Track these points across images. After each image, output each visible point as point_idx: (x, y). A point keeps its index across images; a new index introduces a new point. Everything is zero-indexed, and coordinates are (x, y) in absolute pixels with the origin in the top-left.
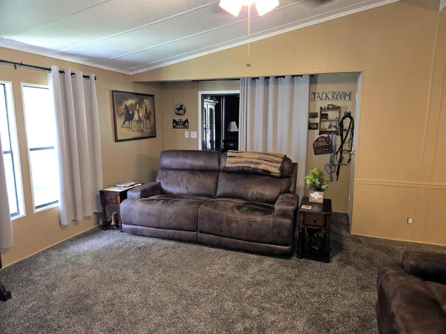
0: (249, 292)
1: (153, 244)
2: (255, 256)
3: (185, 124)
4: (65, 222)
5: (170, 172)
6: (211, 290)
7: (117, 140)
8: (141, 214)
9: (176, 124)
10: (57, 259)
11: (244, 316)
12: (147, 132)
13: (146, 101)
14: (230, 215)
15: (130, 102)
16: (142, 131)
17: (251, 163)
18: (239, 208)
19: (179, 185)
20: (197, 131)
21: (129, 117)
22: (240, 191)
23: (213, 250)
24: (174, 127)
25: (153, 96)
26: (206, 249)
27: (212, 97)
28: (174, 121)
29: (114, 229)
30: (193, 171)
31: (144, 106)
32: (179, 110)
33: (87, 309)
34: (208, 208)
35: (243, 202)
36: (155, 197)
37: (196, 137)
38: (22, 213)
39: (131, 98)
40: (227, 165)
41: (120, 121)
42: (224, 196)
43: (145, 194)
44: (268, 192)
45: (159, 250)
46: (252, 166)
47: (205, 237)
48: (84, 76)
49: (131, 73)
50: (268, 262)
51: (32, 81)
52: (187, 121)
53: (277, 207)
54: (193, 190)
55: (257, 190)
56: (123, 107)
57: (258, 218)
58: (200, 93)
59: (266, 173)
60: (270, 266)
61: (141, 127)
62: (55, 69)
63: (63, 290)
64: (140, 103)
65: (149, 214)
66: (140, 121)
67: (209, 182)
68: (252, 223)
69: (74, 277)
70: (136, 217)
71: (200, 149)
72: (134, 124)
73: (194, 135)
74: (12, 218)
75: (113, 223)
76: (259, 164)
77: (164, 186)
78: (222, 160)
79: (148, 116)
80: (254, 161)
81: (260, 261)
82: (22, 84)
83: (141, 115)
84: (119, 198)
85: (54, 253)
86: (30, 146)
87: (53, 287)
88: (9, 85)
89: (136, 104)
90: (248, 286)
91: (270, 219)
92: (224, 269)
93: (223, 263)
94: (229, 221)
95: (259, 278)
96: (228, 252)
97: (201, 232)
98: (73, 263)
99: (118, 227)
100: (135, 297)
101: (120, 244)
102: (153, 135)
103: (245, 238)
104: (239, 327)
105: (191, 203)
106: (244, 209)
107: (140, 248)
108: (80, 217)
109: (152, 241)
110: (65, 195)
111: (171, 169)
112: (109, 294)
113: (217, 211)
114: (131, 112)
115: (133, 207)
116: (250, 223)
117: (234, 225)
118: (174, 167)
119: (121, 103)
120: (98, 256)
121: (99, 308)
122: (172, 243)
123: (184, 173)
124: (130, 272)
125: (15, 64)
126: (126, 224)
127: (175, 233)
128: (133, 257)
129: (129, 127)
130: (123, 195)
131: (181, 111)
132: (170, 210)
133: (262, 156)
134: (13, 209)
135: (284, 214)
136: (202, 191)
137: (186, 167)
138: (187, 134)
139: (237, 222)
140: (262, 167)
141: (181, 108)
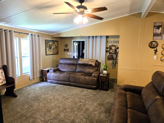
1: (57, 86)
2: (86, 89)
3: (68, 50)
4: (31, 79)
5: (62, 65)
7: (46, 55)
8: (53, 76)
9: (65, 50)
10: (29, 88)
11: (80, 102)
12: (56, 52)
13: (56, 43)
14: (79, 77)
15: (51, 43)
16: (54, 52)
17: (87, 62)
18: (82, 75)
19: (65, 68)
20: (71, 52)
21: (50, 48)
22: (83, 70)
23: (74, 87)
24: (64, 51)
25: (58, 41)
26: (72, 87)
28: (64, 49)
29: (45, 81)
30: (69, 64)
31: (55, 44)
32: (66, 46)
34: (73, 75)
35: (83, 73)
36: (57, 72)
37: (71, 54)
38: (19, 75)
39: (51, 42)
40: (79, 63)
41: (47, 49)
42: (78, 72)
43: (55, 71)
44: (91, 71)
45: (58, 87)
46: (87, 63)
47: (72, 83)
48: (38, 36)
49: (51, 34)
50: (90, 90)
51: (23, 37)
52: (68, 49)
53: (93, 75)
54: (69, 70)
55: (88, 70)
56: (49, 45)
57: (87, 78)
58: (73, 40)
59: (91, 65)
60: (90, 91)
61: (54, 51)
62: (30, 34)
64: (54, 43)
65: (56, 77)
66: (53, 49)
67: (74, 67)
68: (86, 79)
69: (34, 93)
70: (52, 78)
71: (72, 58)
72: (52, 50)
73: (70, 54)
74: (17, 76)
75: (45, 80)
76: (89, 62)
77: (60, 69)
78: (78, 61)
79: (56, 47)
80: (87, 61)
81: (88, 90)
82: (21, 38)
83: (54, 47)
84: (47, 72)
85: (28, 87)
86: (23, 56)
88: (17, 39)
89: (52, 44)
90: (83, 96)
91: (91, 78)
92: (77, 92)
93: (76, 90)
94: (79, 79)
95: (86, 94)
96: (78, 88)
97: (71, 82)
98: (33, 90)
99: (46, 81)
101: (47, 85)
102: (57, 53)
103: (83, 83)
104: (79, 104)
105: (68, 74)
106: (84, 75)
107: (53, 86)
108: (35, 77)
109: (56, 85)
111: (63, 64)
113: (76, 76)
114: (51, 46)
115: (51, 75)
116: (85, 79)
117: (80, 80)
118: (63, 63)
119: (48, 44)
120: (41, 88)
122: (62, 85)
123: (67, 65)
125: (19, 33)
126: (48, 80)
127: (63, 82)
128: (51, 88)
129: (50, 51)
130: (48, 71)
131: (67, 46)
132: (62, 75)
133: (90, 60)
134: (17, 74)
135: (95, 77)
136: (72, 70)
137: (67, 63)
138: (68, 53)
139: (81, 79)
140: (90, 63)
141: (66, 45)
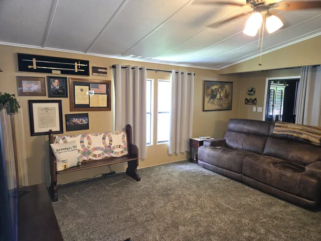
0: (265, 220)
1: (213, 176)
3: (254, 102)
4: (170, 153)
5: (233, 133)
6: (237, 210)
7: (204, 111)
8: (209, 155)
9: (247, 101)
10: (163, 170)
11: (253, 230)
12: (225, 106)
13: (227, 86)
14: (266, 167)
15: (214, 87)
16: (222, 105)
17: (295, 132)
18: (274, 163)
19: (237, 141)
20: (263, 106)
21: (213, 96)
23: (251, 189)
24: (246, 103)
25: (232, 82)
26: (247, 187)
27: (282, 81)
28: (246, 99)
29: (195, 163)
30: (248, 134)
31: (224, 89)
32: (250, 91)
33: (168, 195)
34: (250, 159)
36: (219, 147)
37: (261, 111)
38: (152, 144)
39: (217, 85)
40: (274, 132)
41: (207, 99)
42: (269, 155)
43: (214, 145)
44: (307, 157)
45: (215, 180)
46: (295, 135)
47: (248, 179)
48: (188, 74)
49: (218, 69)
51: (163, 78)
52: (255, 99)
53: (307, 168)
54: (246, 147)
55: (294, 154)
57: (289, 174)
59: (307, 142)
61: (221, 102)
62: (174, 71)
63: (161, 184)
64: (222, 88)
65: (213, 156)
66: (220, 99)
67: (259, 142)
68: (283, 177)
69: (167, 180)
70: (205, 157)
71: (264, 120)
72: (216, 101)
73: (260, 110)
74: (147, 145)
75: (195, 159)
76: (301, 134)
77: (227, 142)
78: (271, 128)
79: (227, 96)
80: (297, 131)
81: (286, 206)
82: (158, 80)
83: (221, 95)
84: (198, 145)
85: (163, 167)
86: (159, 111)
87: (157, 181)
88: (153, 81)
89: (219, 88)
90: (265, 216)
91: (298, 176)
92: (253, 202)
93: (255, 198)
94: (264, 171)
96: (262, 193)
97: (245, 175)
98: (169, 174)
99: (197, 162)
100: (192, 198)
101: (195, 171)
102: (229, 108)
103: (276, 186)
104: (246, 234)
105: (240, 155)
106: (279, 165)
107: (204, 176)
108: (178, 152)
109: (213, 174)
110: (171, 138)
111: (234, 131)
112: (180, 193)
113: (257, 163)
114: (215, 94)
115: (205, 151)
116: (281, 176)
117: (268, 175)
118: (236, 130)
119: (208, 88)
120: (182, 174)
121: (173, 197)
122: (225, 178)
123: (242, 135)
124: (194, 186)
125: (156, 71)
126: (200, 160)
127: (227, 172)
128: (199, 179)
129: (213, 103)
130: (201, 143)
131: (252, 92)
132: (226, 156)
133: (305, 128)
134: (148, 141)
135: (312, 175)
136: (253, 149)
137: (245, 131)
138: (254, 109)
139: (270, 173)
140: (304, 136)
141: (252, 90)
